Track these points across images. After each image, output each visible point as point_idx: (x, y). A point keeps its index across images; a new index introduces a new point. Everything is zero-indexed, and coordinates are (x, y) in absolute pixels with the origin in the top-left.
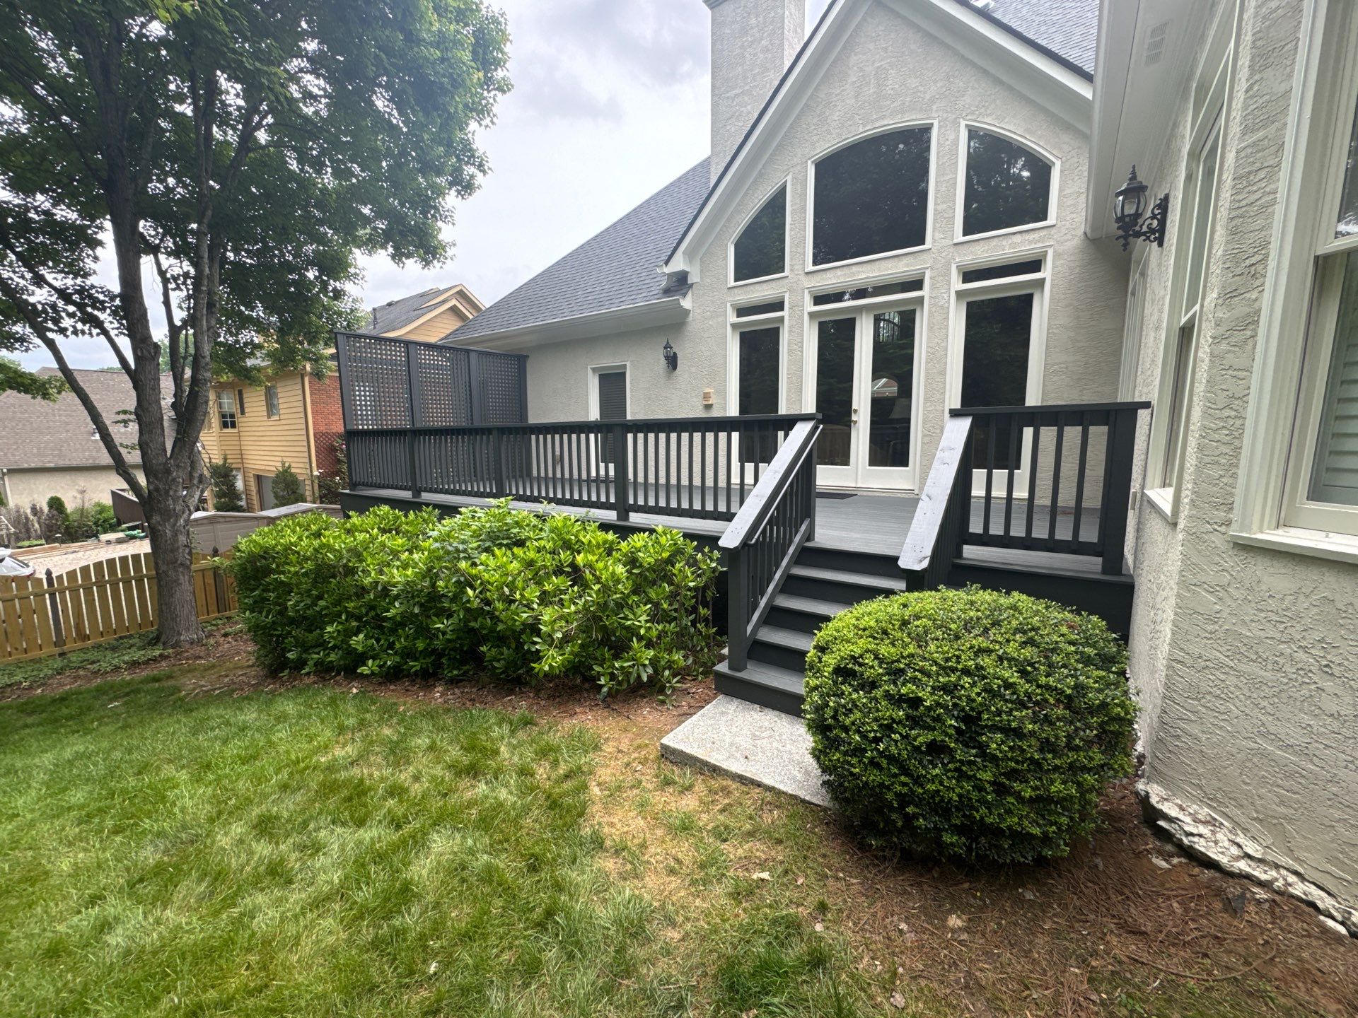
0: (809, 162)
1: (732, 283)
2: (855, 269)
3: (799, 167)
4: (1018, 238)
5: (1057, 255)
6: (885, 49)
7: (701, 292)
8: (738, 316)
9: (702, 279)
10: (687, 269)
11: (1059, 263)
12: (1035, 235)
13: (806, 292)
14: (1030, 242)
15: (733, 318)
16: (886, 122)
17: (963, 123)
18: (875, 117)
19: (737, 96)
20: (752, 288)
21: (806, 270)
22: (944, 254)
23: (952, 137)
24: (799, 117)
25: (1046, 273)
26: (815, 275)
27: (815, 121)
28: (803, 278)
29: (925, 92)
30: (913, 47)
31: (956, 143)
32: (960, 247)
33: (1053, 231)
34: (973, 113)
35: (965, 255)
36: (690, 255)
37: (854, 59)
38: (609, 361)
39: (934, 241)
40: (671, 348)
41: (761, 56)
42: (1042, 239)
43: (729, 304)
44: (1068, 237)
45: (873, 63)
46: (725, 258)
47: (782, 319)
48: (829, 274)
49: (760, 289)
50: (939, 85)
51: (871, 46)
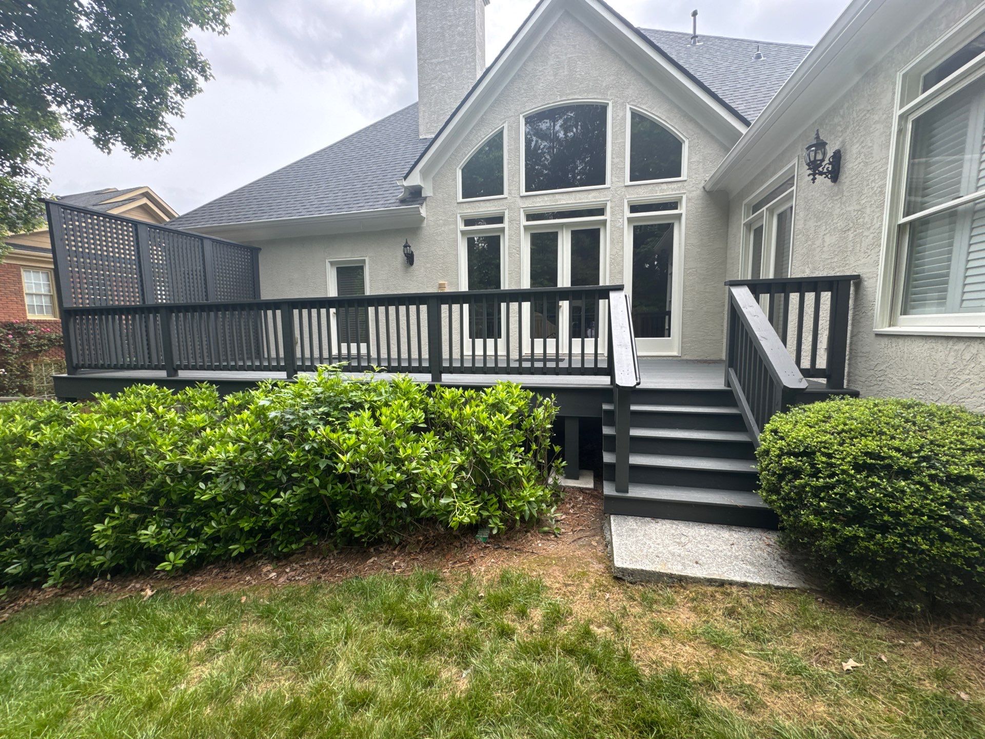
0: (521, 116)
1: (460, 199)
2: (557, 197)
3: (513, 119)
4: (665, 187)
5: (688, 199)
6: (574, 46)
7: (434, 204)
8: (466, 225)
9: (434, 194)
10: (422, 185)
11: (689, 205)
12: (675, 186)
13: (522, 210)
14: (673, 190)
15: (462, 227)
16: (576, 97)
17: (628, 107)
18: (568, 92)
19: (439, 63)
20: (477, 204)
21: (521, 195)
22: (619, 192)
23: (621, 114)
24: (512, 82)
25: (682, 210)
26: (528, 198)
27: (525, 87)
28: (519, 200)
29: (602, 81)
30: (593, 49)
31: (624, 118)
32: (630, 189)
33: (686, 184)
34: (634, 101)
35: (632, 194)
36: (424, 174)
37: (552, 49)
38: (348, 256)
39: (612, 183)
40: (410, 247)
41: (458, 38)
42: (679, 189)
43: (458, 216)
44: (693, 189)
45: (566, 54)
46: (455, 179)
47: (503, 230)
48: (538, 199)
49: (485, 206)
50: (612, 78)
51: (565, 42)
